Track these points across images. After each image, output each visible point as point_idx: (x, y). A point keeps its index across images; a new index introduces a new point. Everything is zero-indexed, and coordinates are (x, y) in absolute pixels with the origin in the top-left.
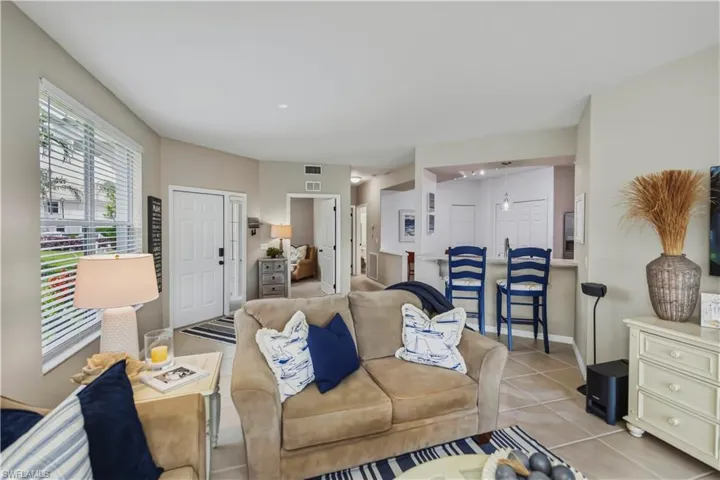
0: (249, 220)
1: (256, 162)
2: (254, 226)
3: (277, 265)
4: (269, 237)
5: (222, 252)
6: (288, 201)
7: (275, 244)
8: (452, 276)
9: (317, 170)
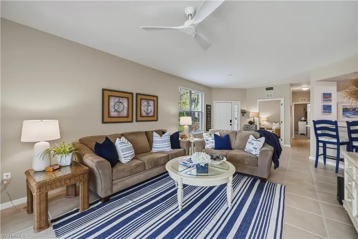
0: (241, 110)
1: (245, 89)
2: (243, 113)
3: (251, 127)
4: (249, 117)
5: (231, 121)
6: (258, 103)
7: (252, 120)
8: (317, 135)
9: (271, 89)
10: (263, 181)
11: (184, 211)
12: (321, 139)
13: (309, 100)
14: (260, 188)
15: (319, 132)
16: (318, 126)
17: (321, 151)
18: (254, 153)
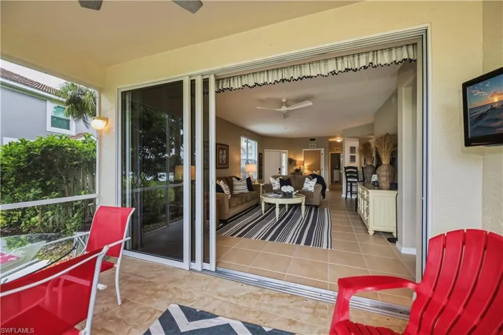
0: (289, 159)
2: (291, 161)
4: (295, 165)
5: (280, 169)
6: (303, 152)
8: (347, 177)
9: (314, 140)
10: (316, 207)
11: (280, 221)
12: (349, 180)
13: (342, 151)
14: (316, 211)
15: (348, 175)
16: (347, 170)
17: (349, 189)
18: (310, 190)
